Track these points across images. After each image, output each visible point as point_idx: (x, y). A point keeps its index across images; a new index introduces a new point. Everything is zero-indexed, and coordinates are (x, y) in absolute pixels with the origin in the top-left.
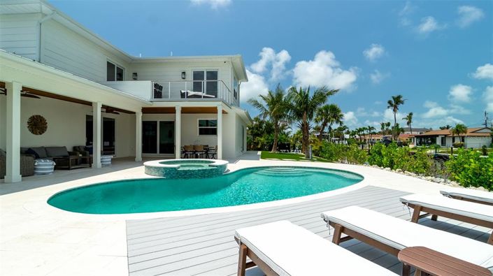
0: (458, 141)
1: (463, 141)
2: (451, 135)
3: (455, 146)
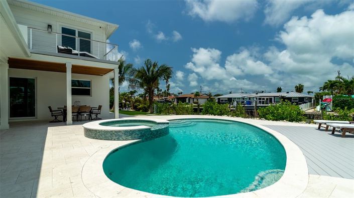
0: (195, 100)
1: (197, 100)
2: (194, 97)
3: (195, 103)
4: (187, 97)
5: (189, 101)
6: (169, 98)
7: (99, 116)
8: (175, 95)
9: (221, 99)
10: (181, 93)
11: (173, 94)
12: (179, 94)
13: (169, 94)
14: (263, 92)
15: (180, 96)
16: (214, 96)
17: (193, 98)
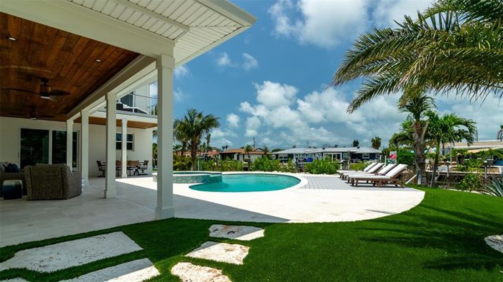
0: (246, 157)
2: (243, 153)
3: (246, 161)
4: (235, 153)
5: (238, 159)
6: (210, 154)
7: (145, 171)
8: (218, 150)
9: (279, 156)
10: (227, 147)
11: (215, 148)
12: (223, 148)
13: (210, 149)
14: (336, 146)
15: (225, 151)
16: (273, 151)
17: (244, 155)
